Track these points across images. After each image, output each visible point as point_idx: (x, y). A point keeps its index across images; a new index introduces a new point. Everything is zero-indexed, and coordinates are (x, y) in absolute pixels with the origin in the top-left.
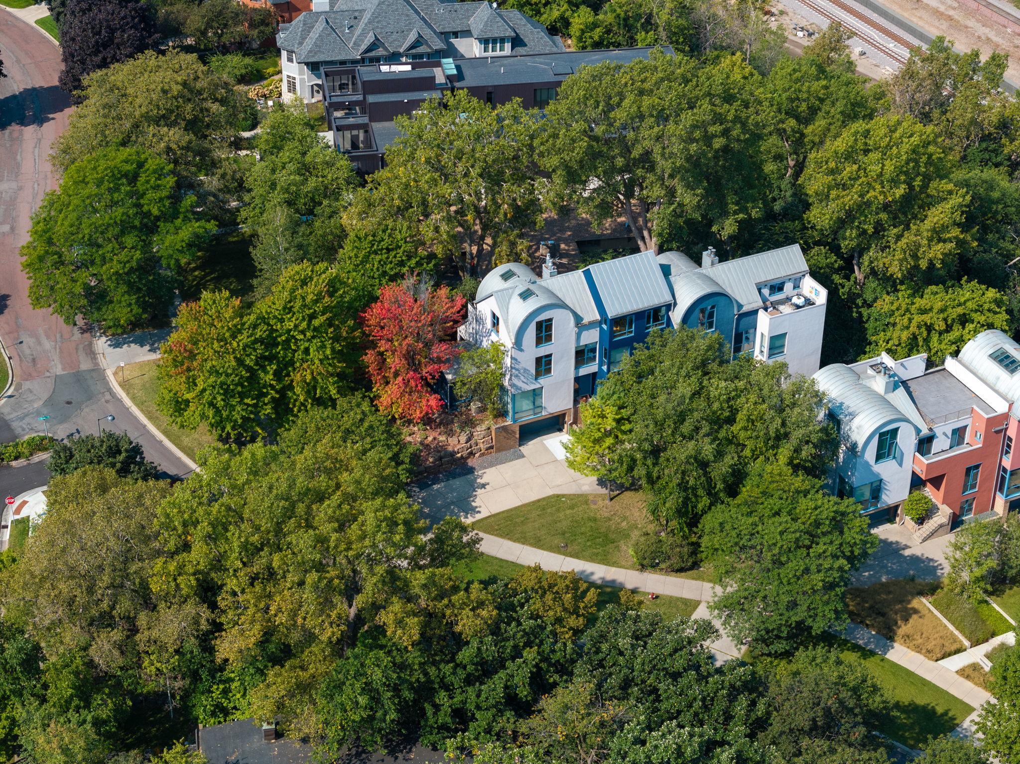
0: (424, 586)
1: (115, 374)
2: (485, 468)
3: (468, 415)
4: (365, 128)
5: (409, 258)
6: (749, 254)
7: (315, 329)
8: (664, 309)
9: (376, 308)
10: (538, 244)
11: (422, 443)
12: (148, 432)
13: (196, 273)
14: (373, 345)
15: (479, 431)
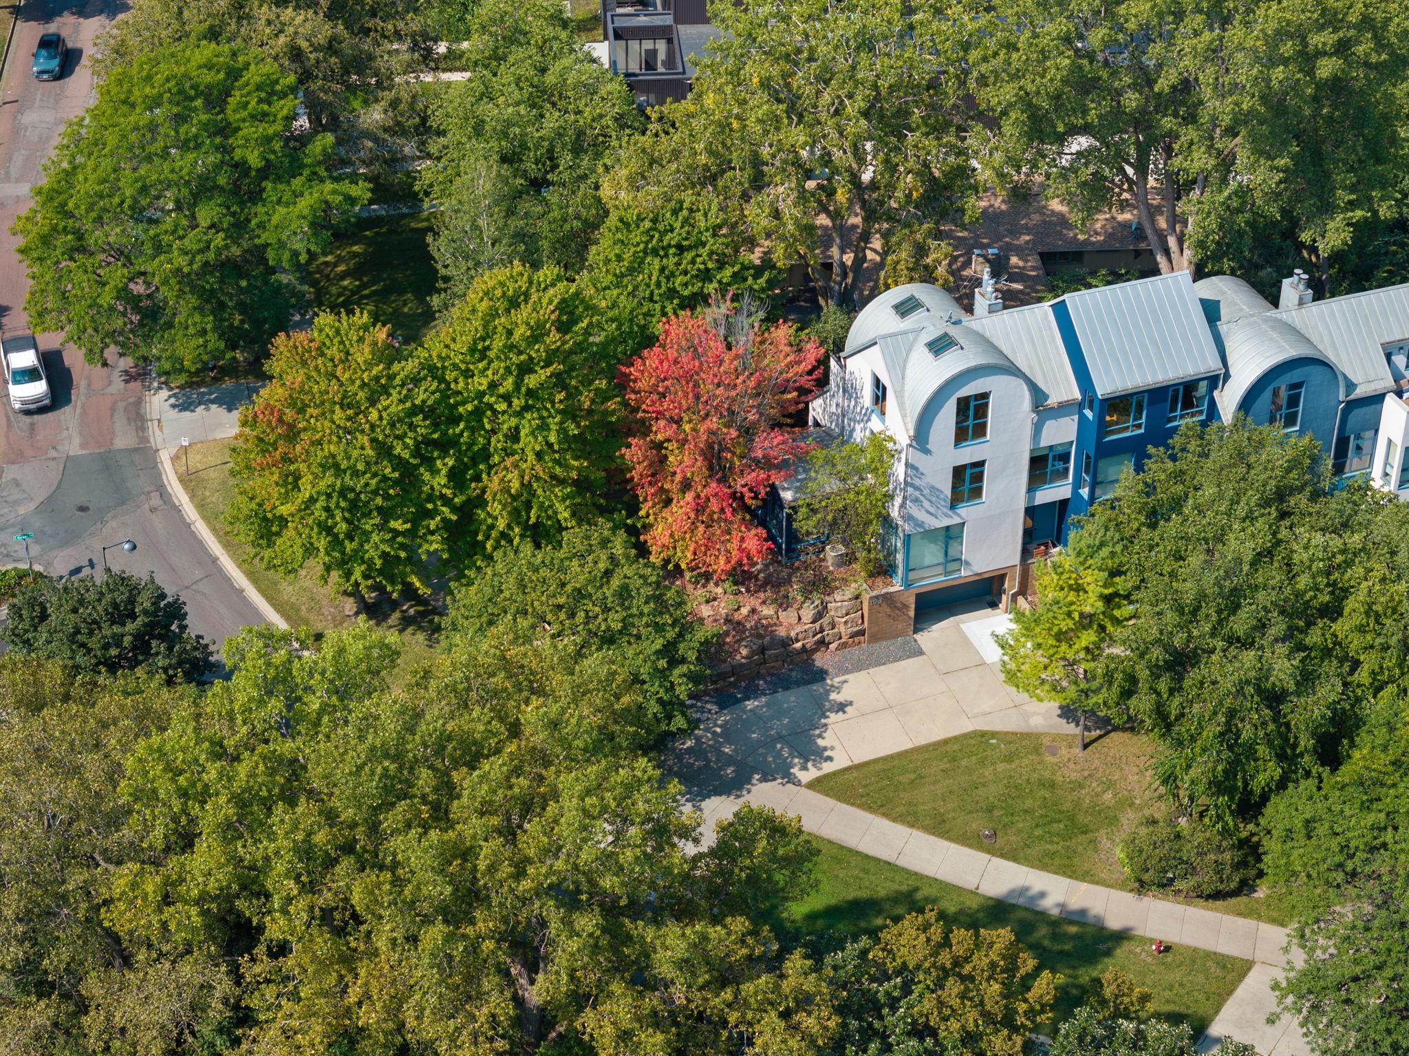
0: (684, 964)
1: (175, 459)
2: (847, 672)
3: (818, 569)
4: (665, 33)
5: (721, 265)
6: (1364, 289)
7: (530, 393)
8: (1203, 385)
9: (652, 358)
10: (969, 254)
11: (728, 621)
12: (220, 571)
13: (346, 283)
14: (643, 428)
15: (839, 601)
